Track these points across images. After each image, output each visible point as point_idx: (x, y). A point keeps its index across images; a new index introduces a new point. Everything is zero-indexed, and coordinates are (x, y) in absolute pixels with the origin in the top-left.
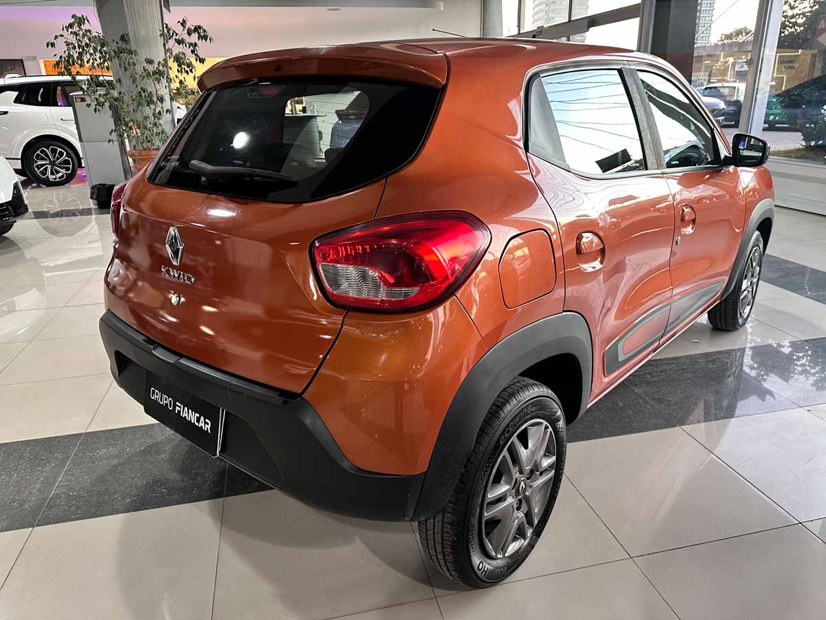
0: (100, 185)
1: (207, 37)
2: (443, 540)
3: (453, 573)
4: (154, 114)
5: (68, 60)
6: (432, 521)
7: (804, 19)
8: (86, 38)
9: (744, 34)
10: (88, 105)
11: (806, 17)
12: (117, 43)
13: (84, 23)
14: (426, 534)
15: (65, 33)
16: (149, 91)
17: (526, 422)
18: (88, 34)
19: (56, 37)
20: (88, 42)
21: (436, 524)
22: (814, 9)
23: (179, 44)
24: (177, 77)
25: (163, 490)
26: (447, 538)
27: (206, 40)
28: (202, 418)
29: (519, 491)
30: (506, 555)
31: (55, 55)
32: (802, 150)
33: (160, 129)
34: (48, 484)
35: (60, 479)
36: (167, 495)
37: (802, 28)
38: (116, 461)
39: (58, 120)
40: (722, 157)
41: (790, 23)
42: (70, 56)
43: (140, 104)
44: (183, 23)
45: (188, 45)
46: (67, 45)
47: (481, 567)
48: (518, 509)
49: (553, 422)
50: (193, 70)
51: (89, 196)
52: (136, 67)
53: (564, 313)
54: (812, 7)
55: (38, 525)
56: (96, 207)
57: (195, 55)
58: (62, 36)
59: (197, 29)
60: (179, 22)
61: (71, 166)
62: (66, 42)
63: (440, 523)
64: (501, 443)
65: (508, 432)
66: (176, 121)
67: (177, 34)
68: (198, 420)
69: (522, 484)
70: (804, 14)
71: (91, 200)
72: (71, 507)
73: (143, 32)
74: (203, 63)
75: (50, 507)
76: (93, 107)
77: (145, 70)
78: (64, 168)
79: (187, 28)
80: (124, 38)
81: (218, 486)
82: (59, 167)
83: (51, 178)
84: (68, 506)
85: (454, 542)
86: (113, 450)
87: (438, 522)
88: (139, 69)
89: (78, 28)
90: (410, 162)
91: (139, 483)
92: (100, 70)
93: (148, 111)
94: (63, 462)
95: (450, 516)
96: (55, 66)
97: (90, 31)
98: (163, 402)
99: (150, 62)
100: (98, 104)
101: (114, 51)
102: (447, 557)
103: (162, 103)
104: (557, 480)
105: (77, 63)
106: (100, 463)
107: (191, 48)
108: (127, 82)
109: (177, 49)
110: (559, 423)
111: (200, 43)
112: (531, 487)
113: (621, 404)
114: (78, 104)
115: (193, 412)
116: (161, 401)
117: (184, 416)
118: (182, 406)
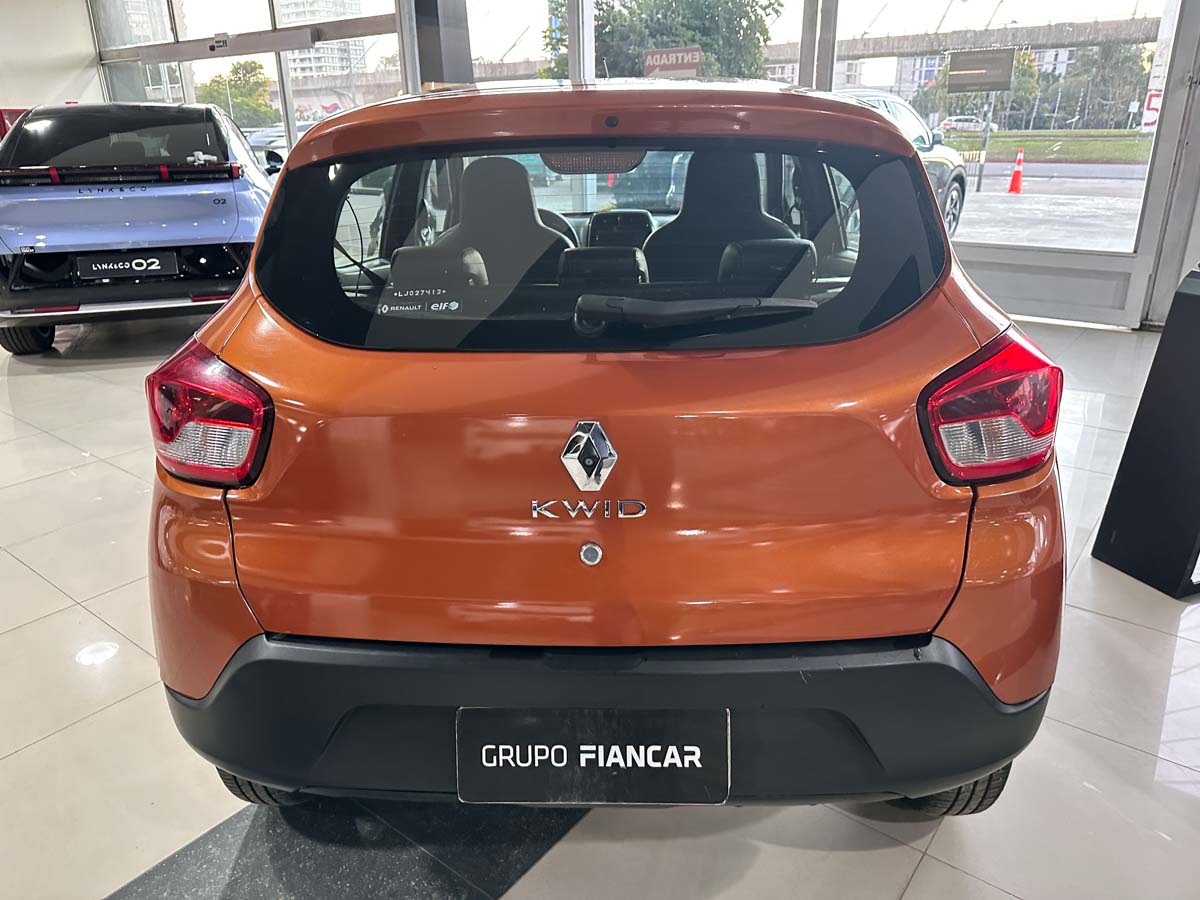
28: (672, 749)
68: (659, 756)
98: (534, 760)
115: (642, 748)
116: (524, 759)
117: (609, 764)
118: (601, 748)
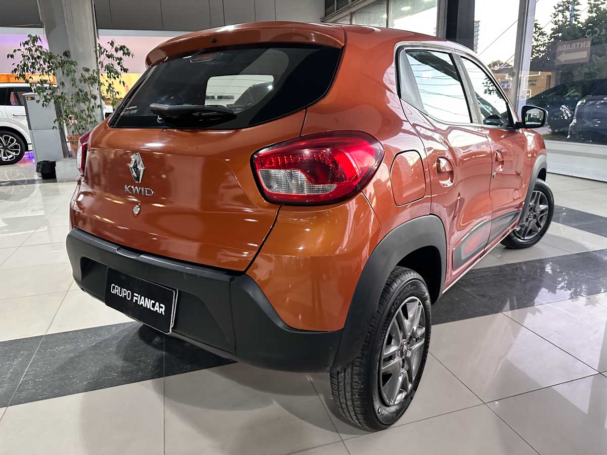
0: (44, 161)
1: (130, 53)
2: (352, 388)
3: (360, 416)
4: (88, 109)
5: (24, 69)
6: (343, 374)
7: (545, 47)
8: (38, 52)
9: (498, 65)
10: (38, 101)
11: (546, 46)
12: (61, 57)
13: (37, 41)
14: (338, 386)
15: (22, 48)
16: (85, 91)
17: (406, 298)
18: (40, 49)
19: (15, 51)
20: (40, 55)
21: (346, 377)
22: (550, 41)
23: (109, 58)
24: (107, 81)
25: (114, 374)
26: (356, 387)
27: (129, 56)
28: (157, 304)
29: (403, 353)
30: (396, 403)
31: (13, 64)
32: (550, 134)
33: (93, 120)
34: (17, 374)
35: (26, 370)
36: (117, 377)
37: (544, 54)
38: (72, 355)
39: (11, 115)
40: (515, 123)
41: (536, 50)
42: (25, 65)
43: (78, 101)
44: (112, 44)
45: (115, 59)
46: (23, 56)
47: (379, 411)
48: (403, 367)
49: (423, 300)
50: (119, 76)
51: (35, 170)
52: (76, 74)
53: (430, 216)
54: (549, 40)
55: (10, 405)
56: (41, 178)
57: (121, 66)
58: (19, 50)
59: (122, 48)
60: (109, 42)
61: (19, 150)
62: (22, 54)
63: (350, 375)
64: (392, 311)
65: (396, 303)
66: (104, 114)
67: (107, 51)
68: (154, 305)
69: (405, 347)
70: (544, 45)
71: (36, 173)
72: (38, 390)
73: (81, 50)
74: (126, 72)
75: (20, 391)
76: (41, 102)
77: (82, 76)
78: (15, 151)
79: (115, 47)
80: (66, 54)
81: (158, 369)
82: (10, 150)
83: (4, 158)
84: (35, 389)
85: (361, 389)
86: (69, 347)
87: (348, 375)
88: (77, 76)
89: (32, 45)
90: (323, 97)
91: (93, 370)
92: (47, 76)
93: (83, 106)
94: (29, 357)
95: (358, 368)
96: (13, 71)
97: (41, 47)
98: (123, 295)
99: (87, 70)
100: (46, 101)
101: (59, 63)
102: (355, 403)
103: (95, 100)
104: (426, 346)
105: (30, 71)
106: (59, 357)
107: (118, 61)
108: (68, 85)
109: (107, 61)
110: (427, 301)
111: (124, 57)
112: (410, 350)
113: (457, 299)
114: (29, 102)
115: (149, 300)
116: (121, 294)
117: (140, 304)
118: (139, 296)
